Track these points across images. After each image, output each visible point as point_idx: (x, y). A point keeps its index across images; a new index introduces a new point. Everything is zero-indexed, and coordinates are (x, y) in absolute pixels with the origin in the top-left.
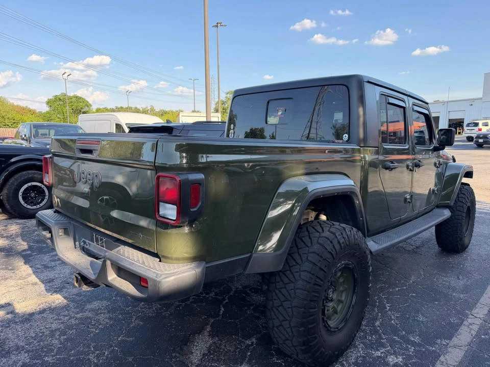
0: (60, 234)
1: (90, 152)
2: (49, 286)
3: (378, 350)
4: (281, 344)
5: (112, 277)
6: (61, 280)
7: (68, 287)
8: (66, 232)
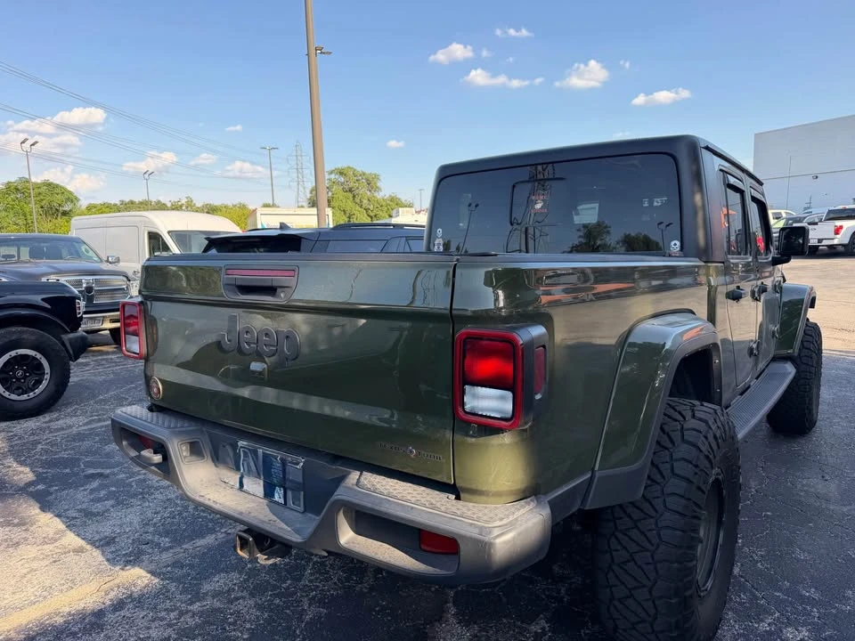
0: (184, 454)
1: (271, 290)
2: (112, 553)
3: (762, 621)
4: (625, 630)
5: (347, 537)
6: (128, 538)
7: (150, 551)
8: (195, 450)
